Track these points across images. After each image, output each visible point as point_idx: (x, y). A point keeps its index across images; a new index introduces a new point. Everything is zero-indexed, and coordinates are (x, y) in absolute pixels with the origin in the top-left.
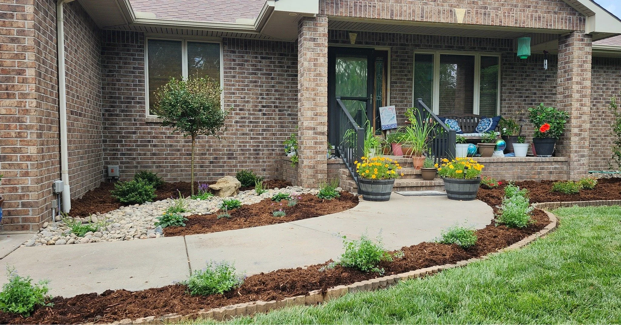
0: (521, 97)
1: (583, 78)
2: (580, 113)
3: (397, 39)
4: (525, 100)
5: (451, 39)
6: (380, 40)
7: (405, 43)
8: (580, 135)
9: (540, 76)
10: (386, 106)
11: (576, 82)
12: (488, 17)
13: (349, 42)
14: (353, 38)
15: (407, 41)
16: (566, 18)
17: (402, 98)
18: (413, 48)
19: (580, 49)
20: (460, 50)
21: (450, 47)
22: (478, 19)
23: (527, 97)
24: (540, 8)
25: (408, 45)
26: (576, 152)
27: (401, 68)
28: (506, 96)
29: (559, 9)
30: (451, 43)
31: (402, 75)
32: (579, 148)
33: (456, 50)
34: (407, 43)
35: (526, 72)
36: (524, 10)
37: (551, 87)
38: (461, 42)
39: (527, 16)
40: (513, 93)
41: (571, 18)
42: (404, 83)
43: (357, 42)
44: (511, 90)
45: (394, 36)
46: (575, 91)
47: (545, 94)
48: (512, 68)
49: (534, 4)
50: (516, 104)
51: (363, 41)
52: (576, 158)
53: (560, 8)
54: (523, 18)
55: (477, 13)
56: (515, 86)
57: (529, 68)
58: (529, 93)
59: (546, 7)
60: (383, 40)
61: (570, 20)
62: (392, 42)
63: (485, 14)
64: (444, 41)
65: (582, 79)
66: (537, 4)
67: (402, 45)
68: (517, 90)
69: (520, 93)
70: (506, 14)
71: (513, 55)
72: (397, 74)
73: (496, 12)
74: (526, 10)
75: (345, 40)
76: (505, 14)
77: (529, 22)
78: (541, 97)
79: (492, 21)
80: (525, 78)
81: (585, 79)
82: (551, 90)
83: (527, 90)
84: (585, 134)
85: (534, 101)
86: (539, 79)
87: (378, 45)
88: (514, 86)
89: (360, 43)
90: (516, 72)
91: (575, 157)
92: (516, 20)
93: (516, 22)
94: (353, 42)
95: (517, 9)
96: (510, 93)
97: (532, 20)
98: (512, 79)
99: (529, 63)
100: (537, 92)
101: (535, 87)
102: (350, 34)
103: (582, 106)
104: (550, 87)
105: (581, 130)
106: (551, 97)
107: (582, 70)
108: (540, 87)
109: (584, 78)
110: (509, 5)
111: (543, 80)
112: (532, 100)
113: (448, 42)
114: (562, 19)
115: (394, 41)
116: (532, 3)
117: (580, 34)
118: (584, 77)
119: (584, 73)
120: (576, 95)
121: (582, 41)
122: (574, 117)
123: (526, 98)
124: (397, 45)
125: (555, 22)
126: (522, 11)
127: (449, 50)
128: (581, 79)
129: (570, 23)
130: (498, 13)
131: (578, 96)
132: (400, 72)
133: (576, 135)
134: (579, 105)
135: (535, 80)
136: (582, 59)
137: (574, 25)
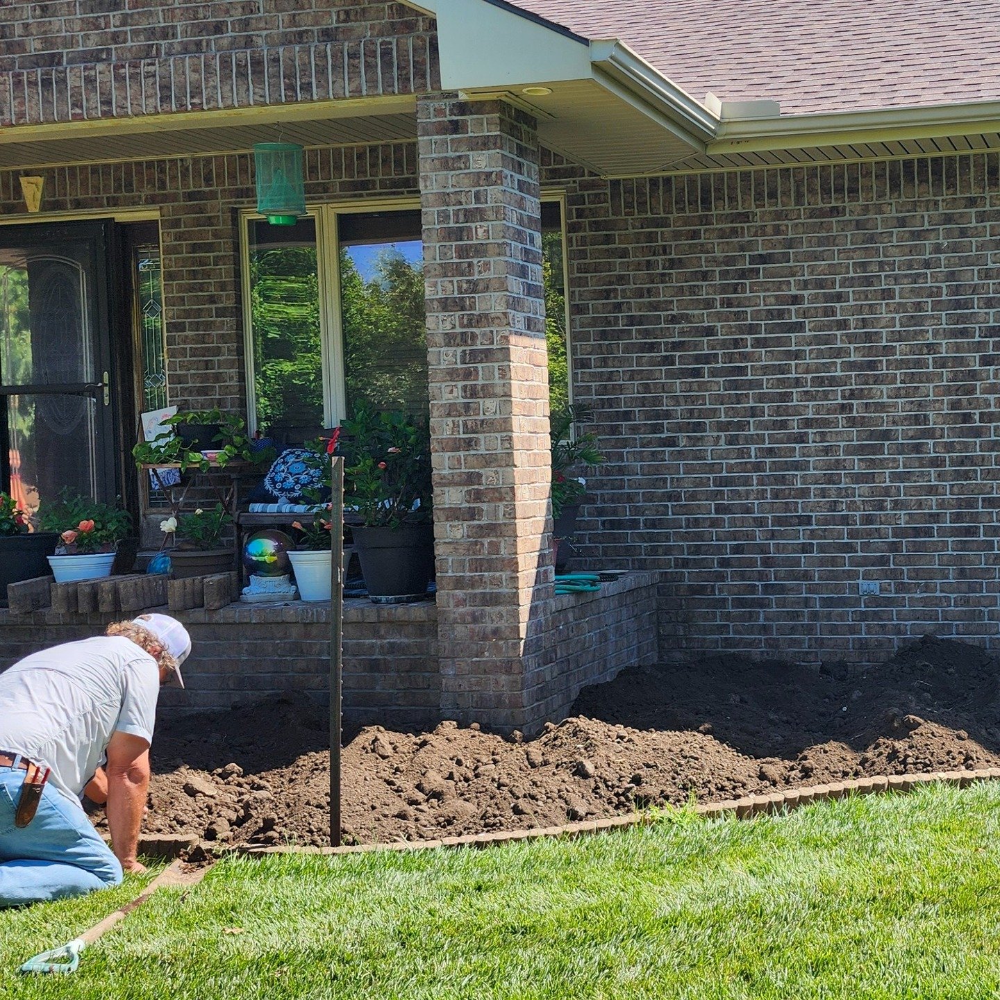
0: (652, 347)
1: (468, 282)
2: (465, 425)
3: (174, 178)
4: (668, 361)
5: (360, 156)
6: (118, 189)
7: (203, 189)
8: (472, 514)
9: (729, 261)
10: (166, 407)
11: (440, 300)
12: (59, 92)
13: (23, 208)
14: (32, 190)
15: (208, 180)
16: (372, 47)
17: (205, 378)
18: (230, 203)
19: (446, 164)
20: (398, 193)
21: (359, 188)
22: (22, 104)
23: (676, 346)
24: (262, 25)
25: (213, 195)
26: (459, 583)
27: (194, 274)
28: (589, 349)
29: (342, 17)
30: (362, 172)
31: (198, 300)
32: (471, 571)
33: (380, 194)
34: (207, 189)
35: (665, 250)
36: (198, 44)
37: (780, 300)
38: (398, 163)
39: (207, 65)
40: (620, 335)
41: (395, 48)
42: (208, 326)
43: (47, 206)
44: (609, 324)
45: (162, 171)
46: (439, 339)
47: (752, 329)
48: (608, 240)
49: (238, 14)
50: (631, 378)
51: (68, 198)
52: (461, 610)
53: (347, 13)
54: (191, 76)
55: (18, 84)
56: (624, 307)
57: (676, 235)
58: (682, 333)
59: (286, 18)
60: (129, 186)
61: (386, 53)
62: (157, 192)
63: (47, 83)
64: (338, 167)
65: (465, 286)
66: (247, 10)
67: (190, 196)
68: (632, 321)
69: (646, 333)
70: (126, 71)
71: (608, 191)
72: (182, 299)
73: (85, 69)
74: (208, 42)
75: (12, 201)
76: (123, 71)
77: (215, 87)
78: (736, 343)
79: (74, 105)
80: (663, 275)
81: (480, 287)
82: (781, 314)
83: (674, 320)
84: (496, 510)
85: (707, 359)
86: (724, 274)
87: (115, 205)
88: (618, 307)
89: (57, 206)
90: (624, 254)
91: (457, 606)
92: (165, 88)
93: (166, 93)
94: (33, 205)
95: (171, 44)
96: (603, 335)
97: (226, 77)
98: (611, 283)
99: (676, 215)
100: (719, 325)
101: (709, 304)
102: (23, 180)
103: (474, 394)
104: (773, 300)
105: (478, 496)
106: (779, 342)
107: (463, 252)
108: (728, 303)
109: (475, 283)
110: (137, 36)
111: (743, 274)
112: (698, 359)
113: (349, 167)
114: (353, 55)
115: (163, 185)
116: (227, 11)
117: (441, 104)
118: (476, 277)
119: (475, 261)
120: (443, 357)
121: (455, 131)
122: (440, 441)
123: (673, 349)
124: (174, 198)
125: (322, 71)
126: (193, 47)
127: (355, 196)
128: (460, 288)
129: (387, 65)
130: (93, 73)
131: (455, 356)
132: (191, 288)
133: (454, 514)
134: (458, 392)
135: (704, 279)
136: (461, 203)
137: (408, 73)
